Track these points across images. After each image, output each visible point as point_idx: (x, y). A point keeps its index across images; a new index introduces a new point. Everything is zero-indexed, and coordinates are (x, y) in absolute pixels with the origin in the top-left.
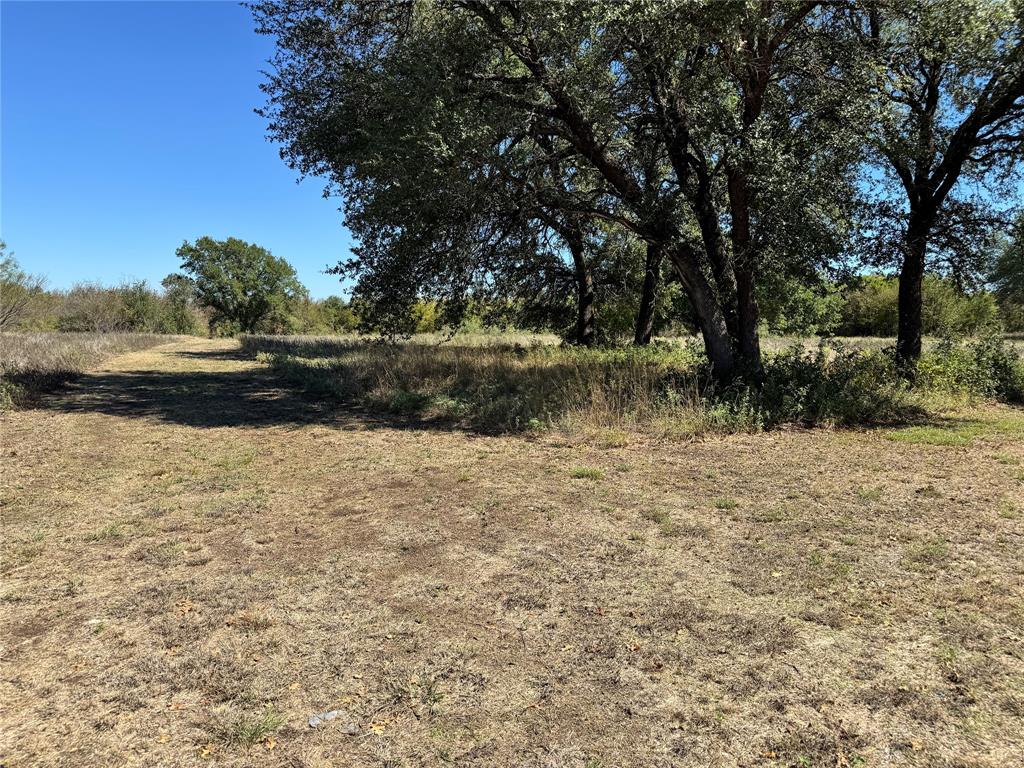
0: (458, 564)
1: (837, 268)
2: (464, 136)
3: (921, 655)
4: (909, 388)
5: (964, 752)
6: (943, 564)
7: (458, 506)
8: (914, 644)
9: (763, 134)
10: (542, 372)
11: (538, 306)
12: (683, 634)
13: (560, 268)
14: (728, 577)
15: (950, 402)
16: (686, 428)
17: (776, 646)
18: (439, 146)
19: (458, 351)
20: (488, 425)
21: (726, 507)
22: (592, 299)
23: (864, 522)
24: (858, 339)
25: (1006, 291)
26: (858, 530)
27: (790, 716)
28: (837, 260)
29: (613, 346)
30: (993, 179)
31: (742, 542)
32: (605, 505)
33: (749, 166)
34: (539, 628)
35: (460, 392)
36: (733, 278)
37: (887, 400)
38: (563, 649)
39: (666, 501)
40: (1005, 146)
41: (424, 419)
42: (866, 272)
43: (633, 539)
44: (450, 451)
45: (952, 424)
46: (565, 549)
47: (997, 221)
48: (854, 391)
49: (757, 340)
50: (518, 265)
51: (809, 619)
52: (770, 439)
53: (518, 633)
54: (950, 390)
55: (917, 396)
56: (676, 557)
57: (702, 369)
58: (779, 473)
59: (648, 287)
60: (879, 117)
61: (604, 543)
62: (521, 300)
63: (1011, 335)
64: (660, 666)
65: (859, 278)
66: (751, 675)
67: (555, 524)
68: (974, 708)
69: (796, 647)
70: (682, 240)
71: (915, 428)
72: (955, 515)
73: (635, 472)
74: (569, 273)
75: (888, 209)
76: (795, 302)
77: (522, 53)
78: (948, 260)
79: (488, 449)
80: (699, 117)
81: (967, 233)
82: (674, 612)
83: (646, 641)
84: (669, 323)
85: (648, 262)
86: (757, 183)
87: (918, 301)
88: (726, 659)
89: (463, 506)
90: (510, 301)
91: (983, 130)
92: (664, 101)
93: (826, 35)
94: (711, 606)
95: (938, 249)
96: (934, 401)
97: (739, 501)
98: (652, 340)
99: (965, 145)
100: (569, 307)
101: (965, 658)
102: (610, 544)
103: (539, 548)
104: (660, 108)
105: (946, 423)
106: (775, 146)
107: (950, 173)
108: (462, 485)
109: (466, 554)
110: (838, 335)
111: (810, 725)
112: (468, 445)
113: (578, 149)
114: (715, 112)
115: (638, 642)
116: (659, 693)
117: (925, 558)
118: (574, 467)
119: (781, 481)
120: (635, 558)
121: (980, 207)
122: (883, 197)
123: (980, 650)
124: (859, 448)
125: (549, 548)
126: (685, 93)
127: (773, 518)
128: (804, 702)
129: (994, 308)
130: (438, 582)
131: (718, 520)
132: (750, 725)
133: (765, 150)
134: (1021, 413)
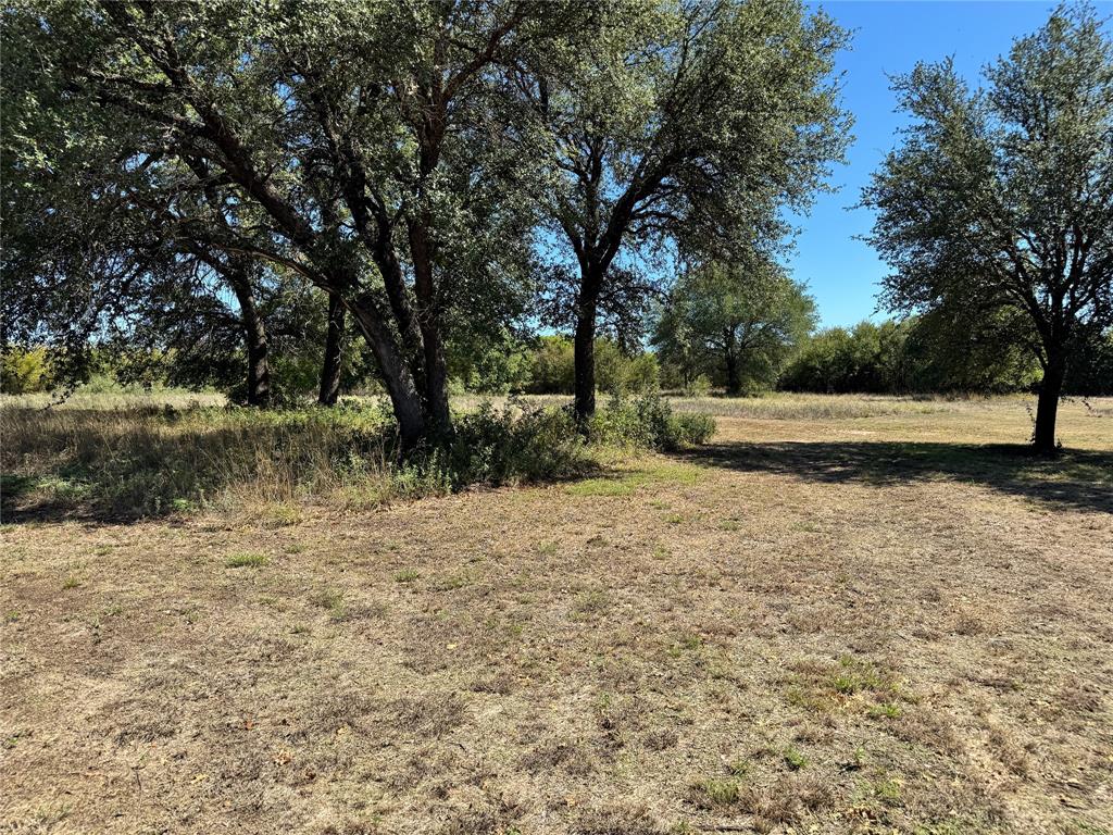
0: (51, 699)
1: (517, 328)
2: (69, 145)
3: (581, 707)
4: (585, 443)
5: (611, 797)
6: (605, 610)
7: (60, 622)
8: (575, 697)
9: (441, 186)
10: (197, 438)
11: (196, 358)
12: (344, 733)
13: (223, 314)
14: (401, 657)
15: (619, 454)
16: (371, 496)
17: (444, 725)
18: (33, 153)
19: (81, 416)
20: (116, 511)
21: (408, 579)
22: (266, 352)
23: (540, 578)
24: (546, 397)
25: (665, 352)
26: (533, 587)
27: (451, 802)
28: (518, 320)
29: (293, 406)
30: (647, 251)
31: (420, 616)
32: (265, 597)
33: (428, 218)
34: (163, 761)
35: (78, 469)
36: (420, 333)
37: (566, 456)
38: (193, 782)
39: (340, 582)
40: (656, 221)
41: (20, 509)
42: (548, 333)
43: (297, 632)
44: (56, 549)
45: (618, 475)
46: (209, 657)
47: (651, 289)
48: (537, 448)
49: (446, 399)
50: (167, 309)
51: (479, 689)
52: (458, 501)
53: (132, 773)
54: (619, 443)
55: (593, 449)
56: (346, 645)
57: (390, 431)
58: (465, 536)
59: (333, 340)
60: (549, 182)
61: (260, 643)
62: (173, 351)
63: (670, 392)
64: (312, 777)
65: (538, 338)
66: (414, 764)
67: (199, 627)
68: (622, 751)
69: (465, 722)
70: (362, 291)
71: (589, 481)
72: (618, 562)
73: (308, 553)
74: (234, 320)
75: (562, 273)
76: (489, 360)
77: (156, 55)
78: (614, 323)
79: (114, 542)
80: (372, 159)
81: (628, 298)
82: (335, 710)
83: (299, 750)
84: (363, 380)
85: (331, 312)
86: (437, 236)
87: (590, 361)
88: (390, 752)
89: (66, 620)
90: (158, 353)
91: (638, 205)
92: (336, 137)
93: (502, 93)
94: (379, 694)
95: (605, 313)
96: (605, 454)
97: (421, 571)
98: (339, 399)
99: (623, 218)
100: (236, 361)
101: (619, 701)
102: (268, 642)
103: (172, 661)
104: (332, 143)
105: (616, 474)
106: (453, 200)
107: (612, 243)
108: (69, 593)
109: (66, 684)
110: (528, 393)
111: (471, 806)
112: (85, 538)
113: (233, 177)
114: (389, 156)
115: (290, 753)
116: (310, 808)
117: (591, 607)
118: (232, 553)
119: (466, 545)
120: (298, 654)
121: (637, 276)
122: (558, 261)
123: (630, 692)
124: (540, 504)
125: (185, 659)
126: (358, 130)
127: (454, 586)
128: (468, 782)
129: (657, 368)
130: (17, 728)
131: (397, 595)
132: (409, 822)
133: (443, 203)
134: (674, 462)
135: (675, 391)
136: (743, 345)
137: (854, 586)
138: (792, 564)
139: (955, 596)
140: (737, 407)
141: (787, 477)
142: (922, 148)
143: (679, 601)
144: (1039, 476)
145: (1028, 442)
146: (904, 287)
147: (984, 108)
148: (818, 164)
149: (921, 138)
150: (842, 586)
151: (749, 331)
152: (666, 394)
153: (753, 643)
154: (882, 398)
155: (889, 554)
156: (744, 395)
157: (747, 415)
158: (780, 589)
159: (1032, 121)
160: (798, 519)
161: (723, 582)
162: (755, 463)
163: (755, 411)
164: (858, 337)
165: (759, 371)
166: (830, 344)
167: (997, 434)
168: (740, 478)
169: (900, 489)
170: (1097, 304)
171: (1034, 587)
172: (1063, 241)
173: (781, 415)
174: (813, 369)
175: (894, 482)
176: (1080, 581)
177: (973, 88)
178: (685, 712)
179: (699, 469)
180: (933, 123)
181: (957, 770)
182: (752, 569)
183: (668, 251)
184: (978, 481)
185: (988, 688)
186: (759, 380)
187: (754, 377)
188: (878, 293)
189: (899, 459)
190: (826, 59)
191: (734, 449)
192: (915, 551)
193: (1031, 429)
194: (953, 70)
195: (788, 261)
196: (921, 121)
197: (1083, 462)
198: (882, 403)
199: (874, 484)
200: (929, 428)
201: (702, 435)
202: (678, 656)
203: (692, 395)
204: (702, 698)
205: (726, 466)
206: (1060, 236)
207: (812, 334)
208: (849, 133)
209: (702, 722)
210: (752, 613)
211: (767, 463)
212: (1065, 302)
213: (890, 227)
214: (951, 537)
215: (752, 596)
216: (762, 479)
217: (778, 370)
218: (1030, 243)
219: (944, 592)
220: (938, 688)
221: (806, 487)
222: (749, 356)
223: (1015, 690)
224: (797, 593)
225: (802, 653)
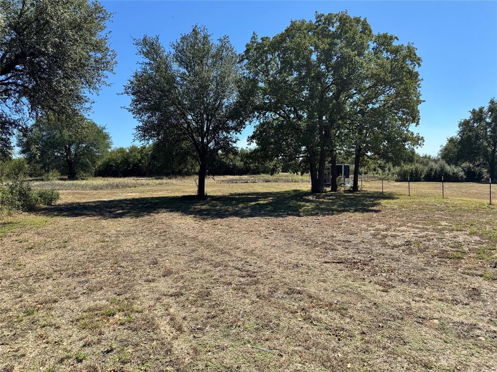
25: (30, 158)
40: (15, 88)
47: (14, 124)
121: (4, 116)
129: (27, 166)
134: (34, 216)
135: (39, 178)
136: (76, 155)
137: (121, 264)
138: (92, 260)
139: (164, 260)
140: (73, 185)
141: (95, 218)
142: (149, 72)
143: (27, 291)
144: (199, 207)
145: (196, 194)
146: (145, 131)
147: (171, 60)
148: (101, 72)
149: (148, 68)
150: (116, 266)
151: (78, 148)
152: (33, 180)
153: (67, 303)
154: (143, 178)
155: (138, 247)
156: (77, 179)
157: (78, 189)
158: (85, 273)
159: (189, 68)
160: (98, 237)
161: (55, 276)
162: (80, 212)
163: (83, 187)
164: (131, 152)
165: (85, 168)
166: (119, 155)
167: (186, 192)
168: (70, 220)
169: (147, 218)
170: (215, 142)
171: (193, 251)
172: (203, 117)
173: (96, 188)
174: (112, 166)
175: (144, 215)
176: (209, 246)
177: (167, 51)
178: (22, 350)
179: (48, 219)
180: (152, 62)
181: (155, 337)
182: (71, 266)
183: (24, 104)
184: (177, 211)
185: (171, 298)
186: (85, 171)
187: (82, 170)
188: (134, 133)
189: (148, 205)
190: (102, 23)
191: (69, 206)
192: (150, 244)
193: (196, 189)
194: (159, 42)
195: (89, 115)
196: (147, 61)
197: (213, 200)
198: (143, 181)
199: (136, 216)
200: (161, 191)
201: (51, 200)
202: (22, 321)
203: (48, 180)
204: (33, 340)
205: (64, 215)
206: (202, 115)
207: (110, 150)
208: (114, 60)
209: (31, 353)
210: (69, 288)
211: (86, 212)
212: (205, 141)
213: (137, 105)
214: (165, 235)
215: (70, 280)
216: (83, 220)
217: (95, 166)
218: (192, 117)
219: (160, 260)
220: (152, 303)
221: (104, 221)
222: (79, 159)
223: (182, 295)
224: (94, 273)
225: (92, 302)
